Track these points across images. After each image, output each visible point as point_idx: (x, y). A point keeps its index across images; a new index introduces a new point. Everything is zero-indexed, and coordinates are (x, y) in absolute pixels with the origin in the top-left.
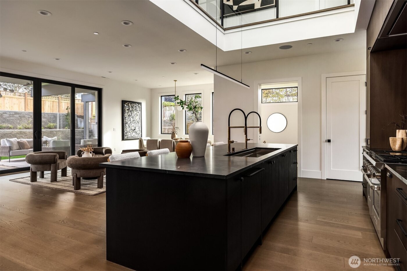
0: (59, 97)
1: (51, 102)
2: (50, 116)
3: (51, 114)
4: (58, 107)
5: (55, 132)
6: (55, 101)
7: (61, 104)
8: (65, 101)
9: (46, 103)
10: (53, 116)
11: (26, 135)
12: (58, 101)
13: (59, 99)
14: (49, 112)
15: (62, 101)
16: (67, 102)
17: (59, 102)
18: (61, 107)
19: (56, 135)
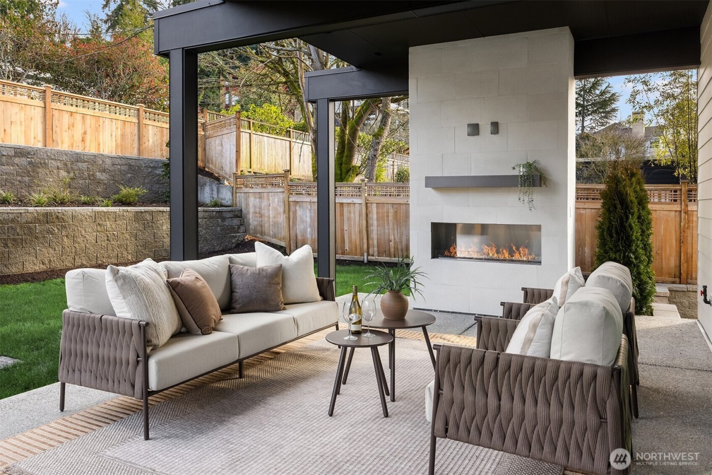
0: (138, 110)
1: (120, 124)
2: (119, 167)
3: (121, 158)
4: (136, 137)
5: (148, 217)
6: (129, 119)
7: (144, 131)
8: (156, 124)
9: (103, 124)
10: (126, 165)
11: (65, 227)
12: (136, 121)
13: (138, 116)
14: (114, 154)
15: (148, 122)
16: (159, 124)
17: (139, 123)
18: (145, 140)
19: (150, 224)
